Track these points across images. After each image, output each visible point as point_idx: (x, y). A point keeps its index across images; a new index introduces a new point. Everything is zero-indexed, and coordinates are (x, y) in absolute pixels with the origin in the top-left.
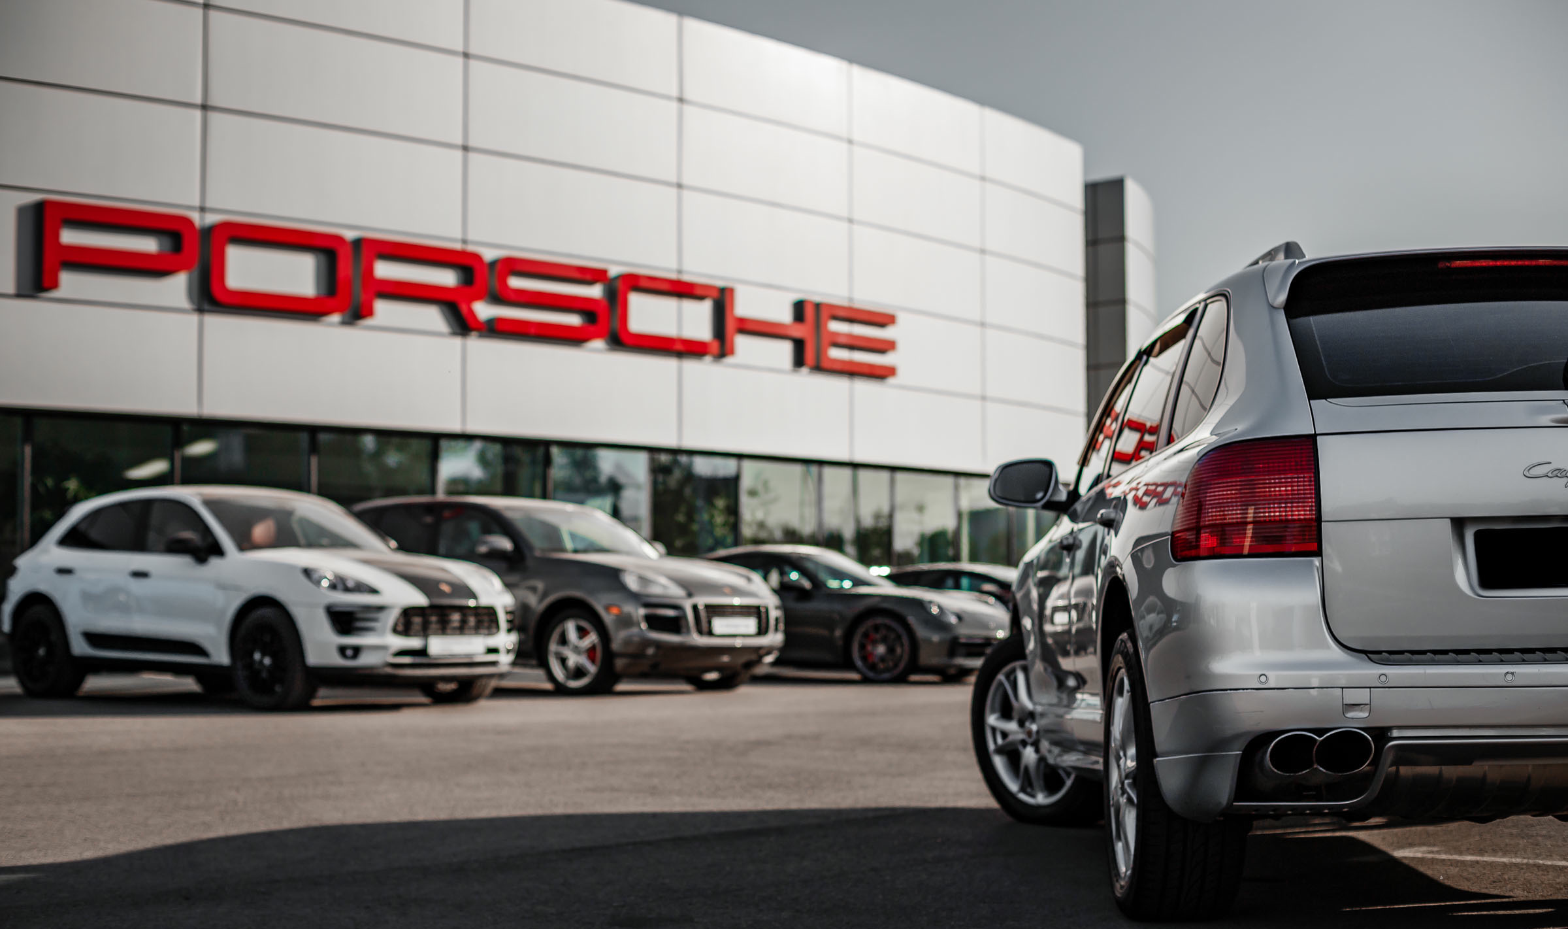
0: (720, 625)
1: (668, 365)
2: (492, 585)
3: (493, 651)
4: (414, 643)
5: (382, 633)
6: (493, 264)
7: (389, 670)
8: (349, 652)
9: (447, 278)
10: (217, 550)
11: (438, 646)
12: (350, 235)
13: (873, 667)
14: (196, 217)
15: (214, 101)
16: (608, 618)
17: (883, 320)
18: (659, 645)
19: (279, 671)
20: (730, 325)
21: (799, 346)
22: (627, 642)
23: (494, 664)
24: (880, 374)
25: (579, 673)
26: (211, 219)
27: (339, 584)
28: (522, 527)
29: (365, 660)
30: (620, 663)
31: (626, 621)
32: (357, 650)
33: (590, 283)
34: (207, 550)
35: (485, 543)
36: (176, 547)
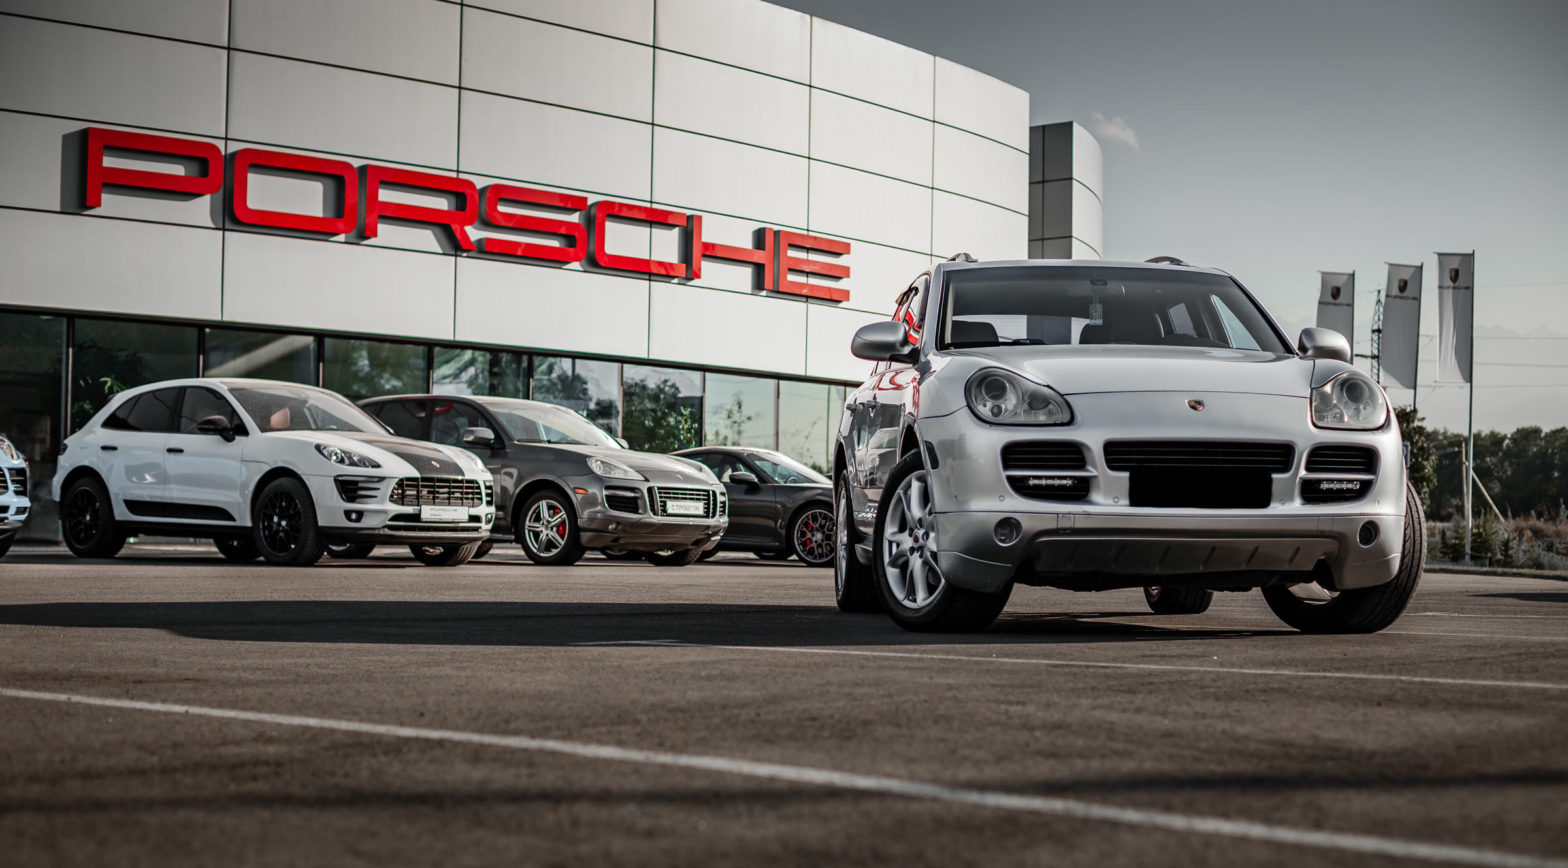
0: (673, 506)
1: (639, 286)
2: (476, 463)
3: (475, 518)
4: (409, 510)
5: (383, 501)
6: (484, 189)
7: (387, 531)
8: (354, 516)
9: (441, 203)
10: (243, 431)
11: (429, 512)
12: (356, 163)
13: (811, 552)
14: (221, 144)
15: (239, 42)
16: (576, 499)
17: (837, 249)
18: (618, 521)
19: (294, 532)
20: (697, 251)
21: (759, 269)
22: (591, 519)
23: (476, 529)
24: (834, 299)
25: (550, 545)
26: (234, 147)
27: (346, 458)
28: (504, 421)
29: (367, 522)
30: (585, 536)
31: (591, 501)
32: (360, 514)
33: (572, 210)
34: (234, 430)
35: (472, 432)
36: (208, 428)
